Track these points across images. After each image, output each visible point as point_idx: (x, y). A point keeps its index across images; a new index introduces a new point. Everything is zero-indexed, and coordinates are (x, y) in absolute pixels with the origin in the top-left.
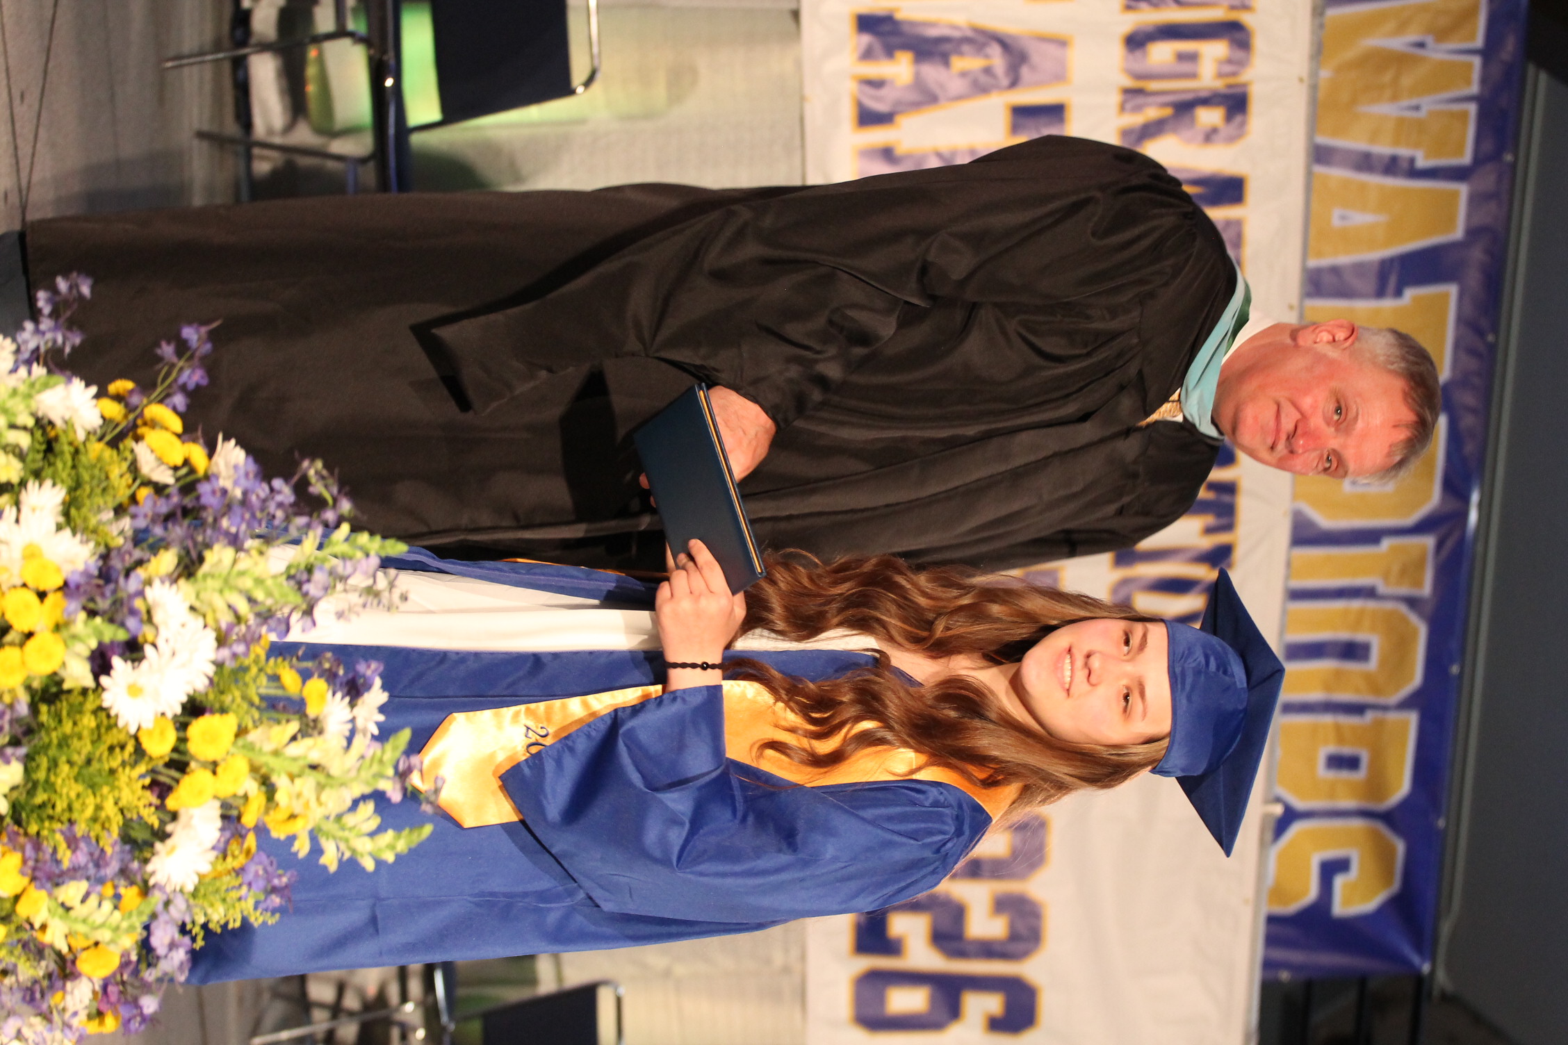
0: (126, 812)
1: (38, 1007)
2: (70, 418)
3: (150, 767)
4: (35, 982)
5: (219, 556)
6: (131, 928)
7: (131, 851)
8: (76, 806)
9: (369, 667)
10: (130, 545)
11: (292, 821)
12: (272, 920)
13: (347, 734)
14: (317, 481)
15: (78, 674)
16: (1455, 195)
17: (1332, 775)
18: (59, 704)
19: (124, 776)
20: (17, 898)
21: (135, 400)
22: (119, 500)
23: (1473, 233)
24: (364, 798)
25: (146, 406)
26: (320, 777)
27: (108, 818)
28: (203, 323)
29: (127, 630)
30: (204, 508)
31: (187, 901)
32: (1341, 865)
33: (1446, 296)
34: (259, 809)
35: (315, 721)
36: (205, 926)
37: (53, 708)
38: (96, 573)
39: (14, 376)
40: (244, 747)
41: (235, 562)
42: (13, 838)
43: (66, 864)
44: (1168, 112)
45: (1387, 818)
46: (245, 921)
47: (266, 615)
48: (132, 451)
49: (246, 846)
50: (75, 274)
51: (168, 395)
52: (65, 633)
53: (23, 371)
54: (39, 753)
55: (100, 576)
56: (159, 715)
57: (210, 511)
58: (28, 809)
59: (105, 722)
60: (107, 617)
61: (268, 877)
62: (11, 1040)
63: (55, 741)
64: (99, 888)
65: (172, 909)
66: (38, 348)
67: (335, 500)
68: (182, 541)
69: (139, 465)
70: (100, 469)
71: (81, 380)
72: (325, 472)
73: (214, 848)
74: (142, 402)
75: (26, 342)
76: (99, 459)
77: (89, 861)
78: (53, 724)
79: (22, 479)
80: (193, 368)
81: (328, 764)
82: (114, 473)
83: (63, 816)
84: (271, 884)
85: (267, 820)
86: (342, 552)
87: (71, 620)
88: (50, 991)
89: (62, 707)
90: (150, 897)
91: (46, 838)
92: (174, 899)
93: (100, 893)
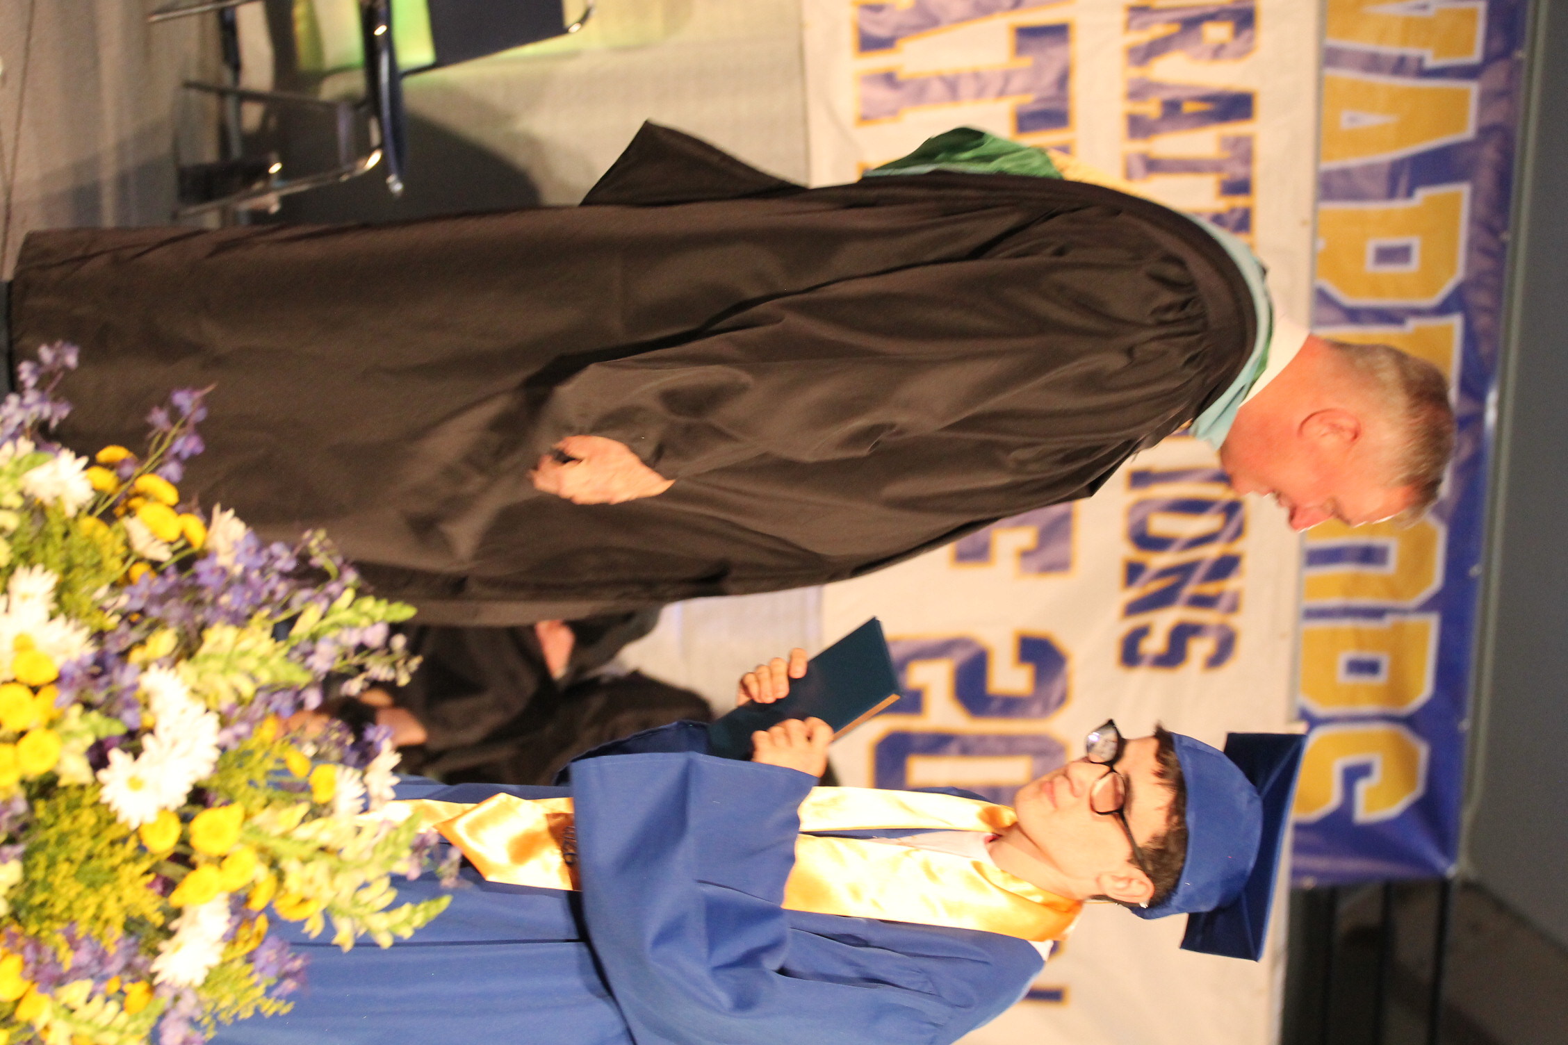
0: (127, 911)
2: (61, 495)
3: (152, 863)
5: (220, 637)
6: (140, 1028)
7: (137, 947)
8: (77, 905)
10: (124, 628)
11: (303, 905)
12: (286, 1009)
14: (320, 552)
15: (75, 769)
16: (1464, 95)
17: (1352, 680)
18: (56, 800)
19: (126, 873)
20: (18, 1002)
21: (127, 470)
22: (114, 577)
23: (1485, 132)
24: (380, 878)
25: (137, 477)
26: (333, 861)
27: (110, 916)
28: (196, 387)
29: (124, 723)
30: (201, 588)
31: (196, 994)
32: (1363, 771)
33: (1457, 197)
34: (268, 893)
35: (325, 804)
36: (215, 1016)
37: (49, 804)
38: (91, 660)
40: (251, 831)
41: (238, 640)
42: (13, 938)
43: (67, 966)
44: (1175, 28)
45: (1411, 722)
46: (257, 1009)
47: (273, 690)
49: (256, 930)
50: (58, 344)
51: (160, 465)
52: (59, 730)
53: (8, 447)
54: (36, 852)
56: (163, 809)
57: (209, 590)
58: (27, 907)
59: (104, 817)
60: (103, 710)
61: (282, 963)
63: (53, 840)
64: (103, 986)
65: (181, 1005)
66: (21, 424)
67: (339, 571)
68: (181, 621)
69: (132, 543)
70: (92, 549)
71: (71, 450)
72: (328, 543)
73: (223, 939)
74: (134, 472)
75: (10, 415)
76: (90, 537)
77: (93, 960)
78: (50, 820)
79: (12, 560)
80: (189, 436)
81: (340, 846)
82: (106, 552)
83: (63, 914)
84: (285, 969)
85: (276, 906)
86: (347, 621)
87: (63, 717)
89: (59, 803)
90: (156, 995)
91: (46, 939)
92: (181, 995)
93: (105, 992)
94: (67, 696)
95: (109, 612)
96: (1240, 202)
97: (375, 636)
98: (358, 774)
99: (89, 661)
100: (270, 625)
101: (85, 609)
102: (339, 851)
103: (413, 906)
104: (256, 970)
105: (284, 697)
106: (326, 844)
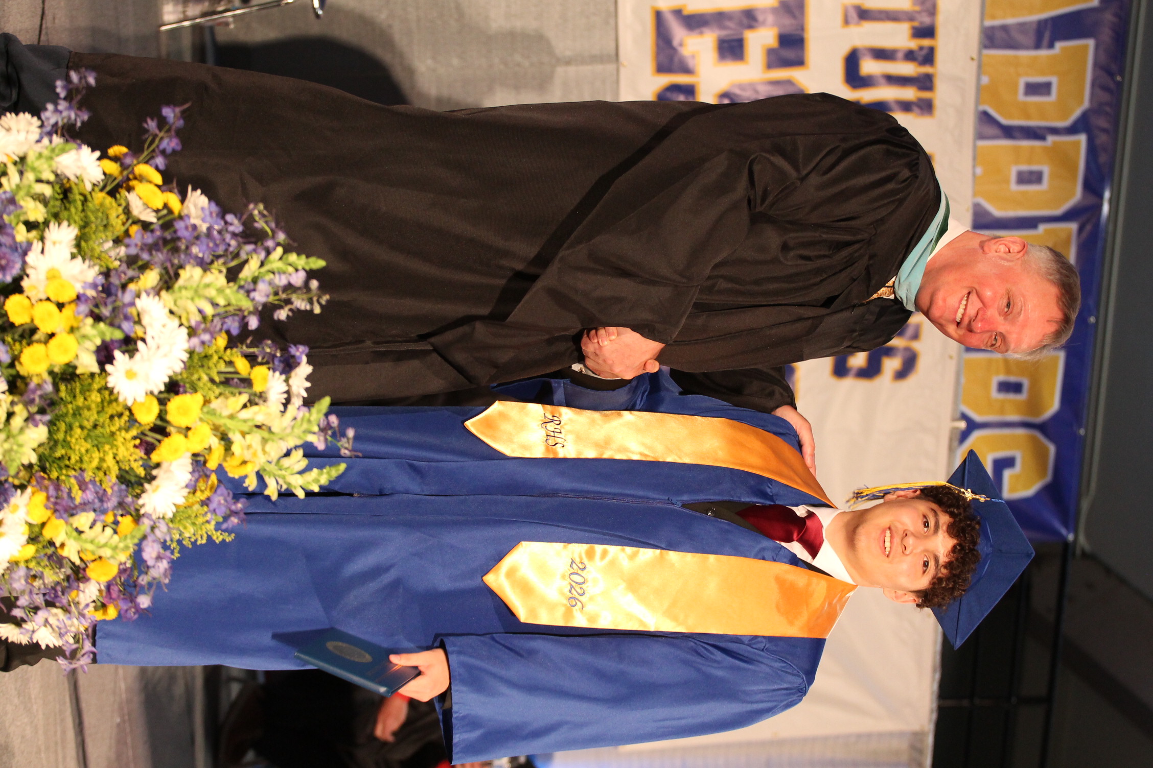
0: (120, 464)
1: (60, 602)
2: (81, 175)
3: (139, 431)
4: (58, 583)
5: (191, 274)
6: (127, 547)
7: (127, 491)
8: (86, 458)
9: (298, 350)
10: (124, 266)
11: (244, 466)
13: (284, 401)
14: (260, 219)
15: (88, 363)
17: (1002, 396)
18: (73, 384)
19: (122, 436)
20: (43, 525)
21: (128, 161)
22: (116, 234)
23: (1106, 2)
24: (296, 447)
25: (135, 165)
26: (265, 434)
27: (108, 467)
29: (123, 331)
30: (179, 239)
31: (167, 525)
32: (1009, 462)
33: (1086, 47)
34: (219, 456)
35: (261, 393)
36: (179, 542)
37: (69, 387)
38: (100, 288)
39: (39, 145)
40: (208, 413)
41: (202, 277)
42: (40, 482)
43: (78, 501)
45: (1042, 428)
46: (209, 538)
47: (225, 315)
48: (126, 197)
49: (210, 482)
51: (152, 158)
52: (77, 334)
53: (46, 141)
54: (59, 420)
55: (103, 291)
56: (149, 392)
57: (184, 241)
58: (50, 460)
59: (107, 397)
60: (108, 321)
61: (228, 505)
62: (40, 627)
63: (71, 411)
64: (102, 517)
65: (157, 532)
66: (56, 123)
67: (273, 232)
68: (162, 264)
69: (131, 209)
70: (103, 213)
72: (265, 212)
73: (187, 486)
74: (133, 162)
75: (48, 119)
76: (102, 205)
77: (95, 498)
78: (69, 399)
79: (45, 219)
80: (171, 138)
81: (270, 424)
82: (113, 214)
83: (76, 465)
84: (230, 509)
85: (225, 465)
86: (278, 268)
87: (81, 324)
88: (68, 590)
89: (76, 386)
90: (141, 523)
91: (64, 481)
92: (157, 524)
93: (104, 521)
94: (83, 311)
95: (113, 258)
96: (926, 42)
97: (298, 279)
98: (283, 377)
100: (224, 270)
101: (97, 254)
102: (269, 428)
103: (319, 471)
104: (210, 511)
105: (234, 320)
106: (259, 424)
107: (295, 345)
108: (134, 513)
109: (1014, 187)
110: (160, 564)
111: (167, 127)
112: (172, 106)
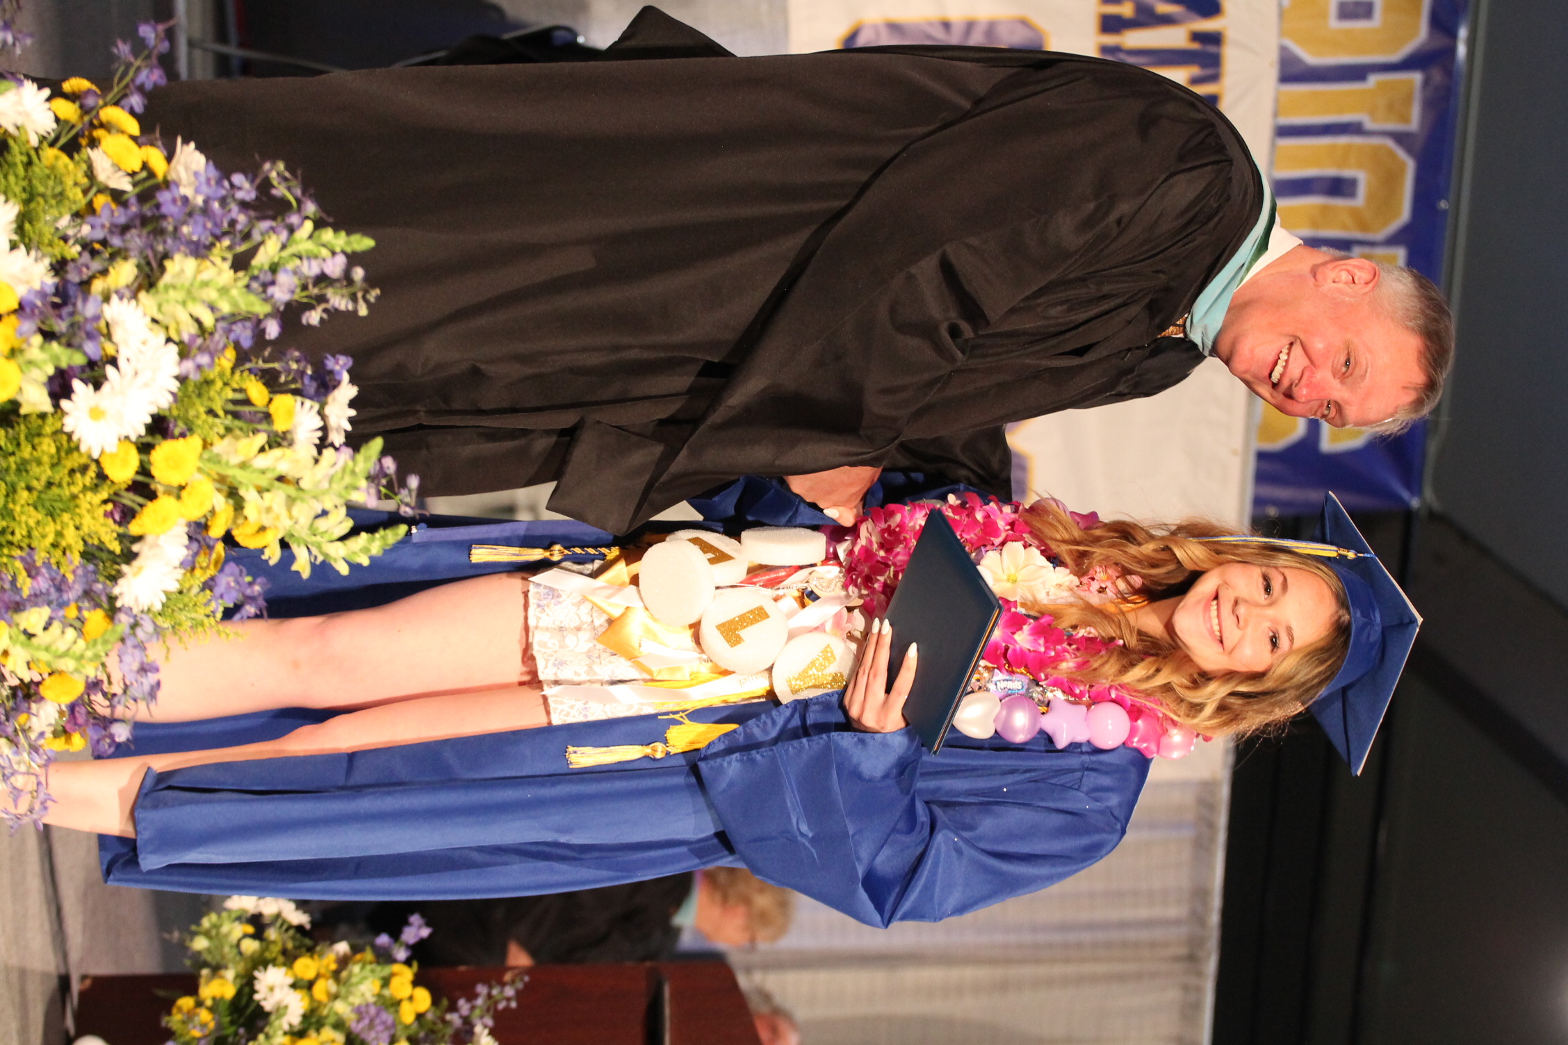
0: (86, 538)
1: (4, 731)
2: (22, 125)
3: (112, 492)
5: (181, 267)
6: (97, 656)
7: (96, 574)
8: (35, 533)
9: (337, 363)
10: (86, 256)
11: (261, 533)
13: (317, 442)
14: (279, 183)
15: (36, 399)
18: (17, 428)
19: (86, 500)
21: (90, 101)
22: (75, 208)
24: (336, 506)
25: (101, 108)
26: (291, 490)
27: (69, 547)
29: (85, 354)
30: (164, 217)
31: (154, 623)
34: (227, 520)
35: (284, 433)
37: (10, 431)
38: (52, 290)
40: (209, 460)
41: (198, 271)
43: (26, 593)
47: (233, 319)
48: (89, 158)
49: (214, 556)
51: (125, 96)
52: (20, 359)
55: (57, 294)
56: (122, 438)
57: (170, 220)
59: (66, 446)
60: (64, 340)
61: (239, 591)
63: (13, 466)
64: (61, 613)
65: (139, 632)
67: (299, 201)
68: (141, 252)
69: (95, 172)
70: (55, 177)
71: (32, 83)
72: (287, 174)
73: (182, 564)
74: (97, 103)
76: (52, 168)
77: (50, 586)
78: (11, 448)
80: (151, 67)
81: (298, 476)
82: (69, 182)
83: (22, 541)
84: (243, 594)
85: (235, 533)
86: (307, 251)
87: (24, 346)
88: (12, 713)
89: (20, 431)
90: (116, 621)
91: (6, 564)
92: (142, 622)
93: (64, 617)
94: (29, 326)
95: (71, 242)
97: (335, 267)
98: (317, 405)
99: (51, 290)
100: (229, 256)
101: (47, 237)
102: (297, 483)
103: (370, 535)
104: (214, 598)
105: (244, 327)
106: (283, 474)
107: (334, 356)
108: (106, 605)
109: (1334, 23)
110: (144, 680)
111: (146, 52)
112: (152, 22)
